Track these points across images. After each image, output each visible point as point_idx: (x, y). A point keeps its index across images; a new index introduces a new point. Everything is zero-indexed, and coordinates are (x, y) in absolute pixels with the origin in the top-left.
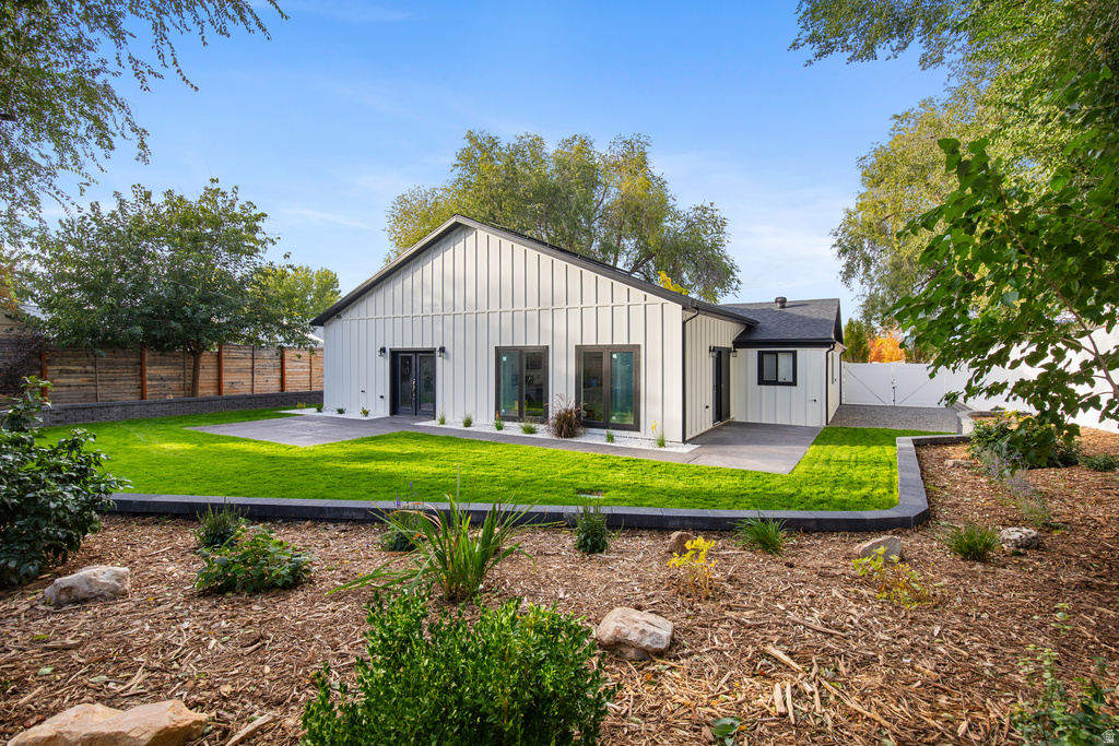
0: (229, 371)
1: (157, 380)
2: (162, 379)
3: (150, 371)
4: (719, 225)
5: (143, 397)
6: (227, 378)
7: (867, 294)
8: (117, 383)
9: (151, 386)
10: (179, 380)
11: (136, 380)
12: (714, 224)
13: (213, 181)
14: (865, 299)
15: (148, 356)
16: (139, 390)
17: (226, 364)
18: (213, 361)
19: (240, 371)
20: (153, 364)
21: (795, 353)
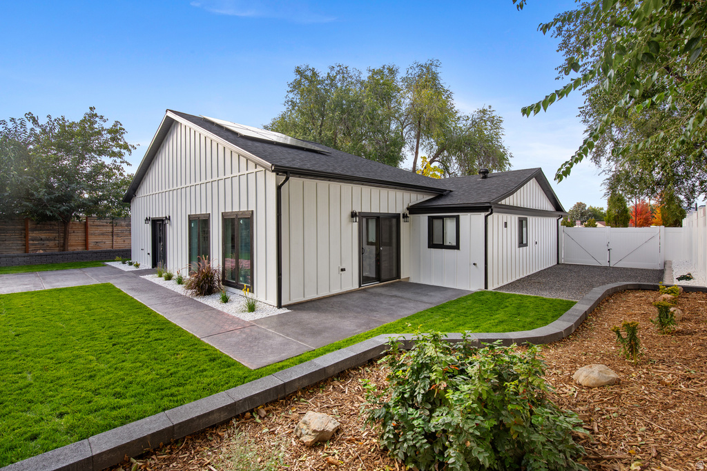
0: (92, 234)
1: (38, 240)
2: (41, 240)
3: (31, 235)
4: (496, 123)
5: (26, 251)
6: (92, 240)
7: (613, 169)
8: (7, 242)
9: (33, 244)
10: (55, 240)
11: (21, 240)
12: (492, 122)
13: (91, 108)
14: (611, 174)
15: (30, 225)
16: (24, 247)
17: (91, 230)
18: (82, 228)
19: (103, 234)
20: (34, 230)
21: (457, 218)
